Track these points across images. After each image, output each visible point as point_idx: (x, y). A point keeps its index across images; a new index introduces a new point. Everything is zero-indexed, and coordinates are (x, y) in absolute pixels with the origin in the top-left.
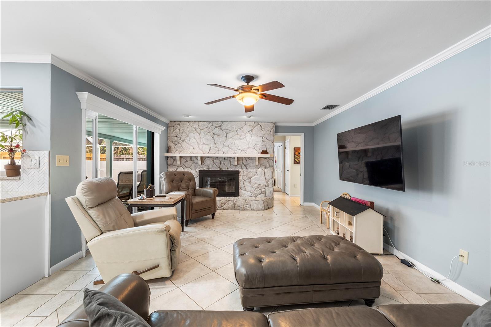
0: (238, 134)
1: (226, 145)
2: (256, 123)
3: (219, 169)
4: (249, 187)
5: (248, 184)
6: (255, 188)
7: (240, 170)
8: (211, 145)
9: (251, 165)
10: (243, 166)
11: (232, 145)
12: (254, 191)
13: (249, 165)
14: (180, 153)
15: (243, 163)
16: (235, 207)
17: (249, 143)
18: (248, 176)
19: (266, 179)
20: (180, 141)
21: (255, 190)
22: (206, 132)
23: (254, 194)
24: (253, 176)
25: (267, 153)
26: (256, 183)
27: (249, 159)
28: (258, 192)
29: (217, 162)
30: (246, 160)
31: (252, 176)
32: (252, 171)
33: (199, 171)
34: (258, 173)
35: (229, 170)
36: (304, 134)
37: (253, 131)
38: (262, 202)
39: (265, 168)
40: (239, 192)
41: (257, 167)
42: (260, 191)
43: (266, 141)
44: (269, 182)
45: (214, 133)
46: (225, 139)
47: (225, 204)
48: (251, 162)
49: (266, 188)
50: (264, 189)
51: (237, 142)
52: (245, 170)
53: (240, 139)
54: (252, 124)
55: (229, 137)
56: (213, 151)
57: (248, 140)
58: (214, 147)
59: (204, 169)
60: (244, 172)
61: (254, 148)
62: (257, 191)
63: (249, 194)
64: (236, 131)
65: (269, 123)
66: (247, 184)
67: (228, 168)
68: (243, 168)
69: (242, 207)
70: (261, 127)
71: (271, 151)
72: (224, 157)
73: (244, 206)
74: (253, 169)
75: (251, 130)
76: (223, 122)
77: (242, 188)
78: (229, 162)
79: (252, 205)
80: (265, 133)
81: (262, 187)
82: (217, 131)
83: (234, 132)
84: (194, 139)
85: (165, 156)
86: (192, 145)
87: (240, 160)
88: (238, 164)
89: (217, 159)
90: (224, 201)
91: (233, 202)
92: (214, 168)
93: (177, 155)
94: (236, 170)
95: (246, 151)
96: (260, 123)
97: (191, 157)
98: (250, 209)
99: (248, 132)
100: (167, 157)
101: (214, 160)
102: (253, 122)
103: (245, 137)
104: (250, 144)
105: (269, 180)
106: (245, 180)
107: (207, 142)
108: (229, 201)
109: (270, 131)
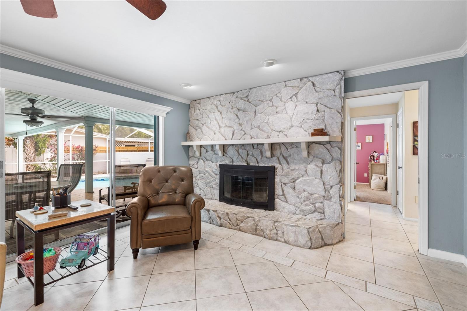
0: (273, 105)
1: (256, 125)
2: (305, 80)
3: (245, 164)
4: (292, 196)
5: (291, 191)
6: (303, 199)
7: (277, 165)
8: (235, 128)
9: (296, 156)
10: (281, 159)
11: (264, 124)
12: (300, 204)
13: (291, 157)
14: (200, 141)
15: (281, 154)
16: (256, 231)
17: (291, 118)
18: (291, 177)
19: (324, 184)
20: (200, 125)
21: (302, 203)
22: (229, 108)
23: (300, 211)
24: (300, 178)
25: (325, 134)
26: (304, 191)
27: (293, 146)
28: (308, 208)
29: (243, 153)
30: (287, 149)
31: (298, 178)
32: (297, 168)
33: (220, 165)
34: (309, 172)
35: (260, 165)
36: (426, 83)
37: (298, 95)
38: (306, 231)
39: (323, 163)
40: (275, 202)
41: (307, 161)
42: (312, 205)
43: (324, 111)
44: (331, 191)
45: (239, 108)
46: (254, 115)
47: (242, 222)
48: (294, 152)
49: (326, 202)
50: (322, 203)
51: (271, 119)
52: (285, 166)
53: (277, 113)
54: (297, 83)
55: (260, 112)
56: (237, 136)
57: (290, 113)
58: (238, 129)
59: (226, 163)
60: (284, 168)
61: (301, 127)
62: (306, 205)
63: (293, 208)
64: (271, 100)
65: (330, 75)
66: (288, 190)
67: (258, 162)
68: (281, 162)
69: (268, 232)
70: (314, 85)
71: (335, 129)
72: (252, 144)
73: (272, 232)
74: (300, 163)
75: (296, 95)
76: (250, 89)
77: (280, 197)
78: (259, 152)
79: (285, 233)
80: (321, 95)
81: (316, 199)
82: (242, 104)
83: (267, 102)
84: (215, 121)
85: (182, 145)
86: (214, 129)
87: (277, 149)
88: (273, 155)
89: (243, 148)
90: (241, 217)
91: (254, 220)
92: (238, 162)
93: (195, 143)
94: (270, 165)
95: (286, 133)
96: (310, 78)
97: (212, 146)
98: (283, 240)
99: (291, 98)
100: (189, 147)
101: (238, 150)
102: (299, 80)
103: (285, 108)
104: (293, 119)
105: (331, 187)
106: (284, 184)
107: (230, 122)
108: (248, 217)
109: (334, 91)
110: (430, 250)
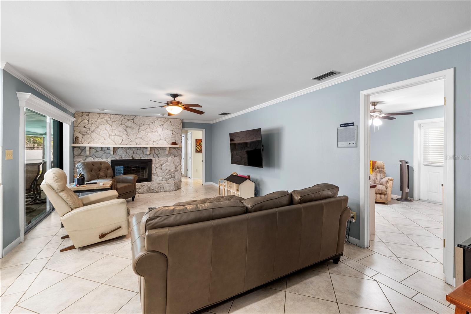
0: (150, 128)
1: (139, 137)
2: (167, 119)
3: (131, 159)
4: (161, 173)
5: (160, 170)
6: (166, 173)
7: (152, 158)
8: (124, 137)
9: (162, 154)
10: (155, 155)
11: (145, 137)
12: (165, 176)
13: (160, 154)
14: (89, 144)
15: (155, 153)
16: (149, 191)
17: (160, 136)
18: (160, 164)
19: (175, 165)
20: (89, 132)
21: (165, 175)
22: (119, 124)
23: (165, 179)
24: (164, 164)
25: (177, 144)
26: (167, 169)
27: (161, 149)
28: (169, 177)
29: (130, 152)
30: (158, 150)
31: (163, 164)
32: (163, 159)
33: (111, 160)
34: (169, 160)
35: (142, 159)
36: (205, 129)
37: (164, 125)
38: (173, 184)
39: (175, 157)
40: (152, 178)
41: (168, 156)
42: (170, 175)
43: (175, 134)
44: (178, 168)
45: (126, 125)
46: (138, 131)
47: (140, 189)
48: (162, 152)
49: (176, 173)
50: (174, 173)
51: (149, 134)
52: (157, 158)
53: (152, 132)
54: (163, 119)
55: (142, 130)
56: (125, 142)
57: (160, 133)
58: (126, 138)
59: (116, 159)
60: (156, 160)
61: (165, 140)
62: (168, 176)
63: (161, 178)
64: (149, 125)
65: (177, 120)
66: (159, 170)
67: (140, 157)
68: (155, 157)
69: (156, 189)
70: (171, 122)
71: (179, 142)
72: (137, 147)
73: (158, 189)
74: (165, 157)
75: (162, 125)
76: (136, 116)
77: (154, 174)
78: (142, 152)
79: (165, 187)
80: (174, 127)
81: (172, 172)
82: (129, 123)
83: (147, 125)
84: (105, 130)
85: (72, 147)
86: (103, 135)
87: (152, 150)
88: (150, 154)
89: (129, 149)
90: (139, 186)
91: (148, 186)
92: (126, 157)
93: (86, 145)
94: (149, 158)
95: (157, 143)
96: (169, 119)
97: (102, 148)
98: (163, 191)
99: (160, 126)
100: (74, 148)
101: (126, 150)
102: (164, 118)
103: (157, 130)
104: (161, 136)
105: (178, 166)
106: (157, 167)
107: (119, 133)
108: (144, 185)
109: (179, 126)
110: (206, 183)
